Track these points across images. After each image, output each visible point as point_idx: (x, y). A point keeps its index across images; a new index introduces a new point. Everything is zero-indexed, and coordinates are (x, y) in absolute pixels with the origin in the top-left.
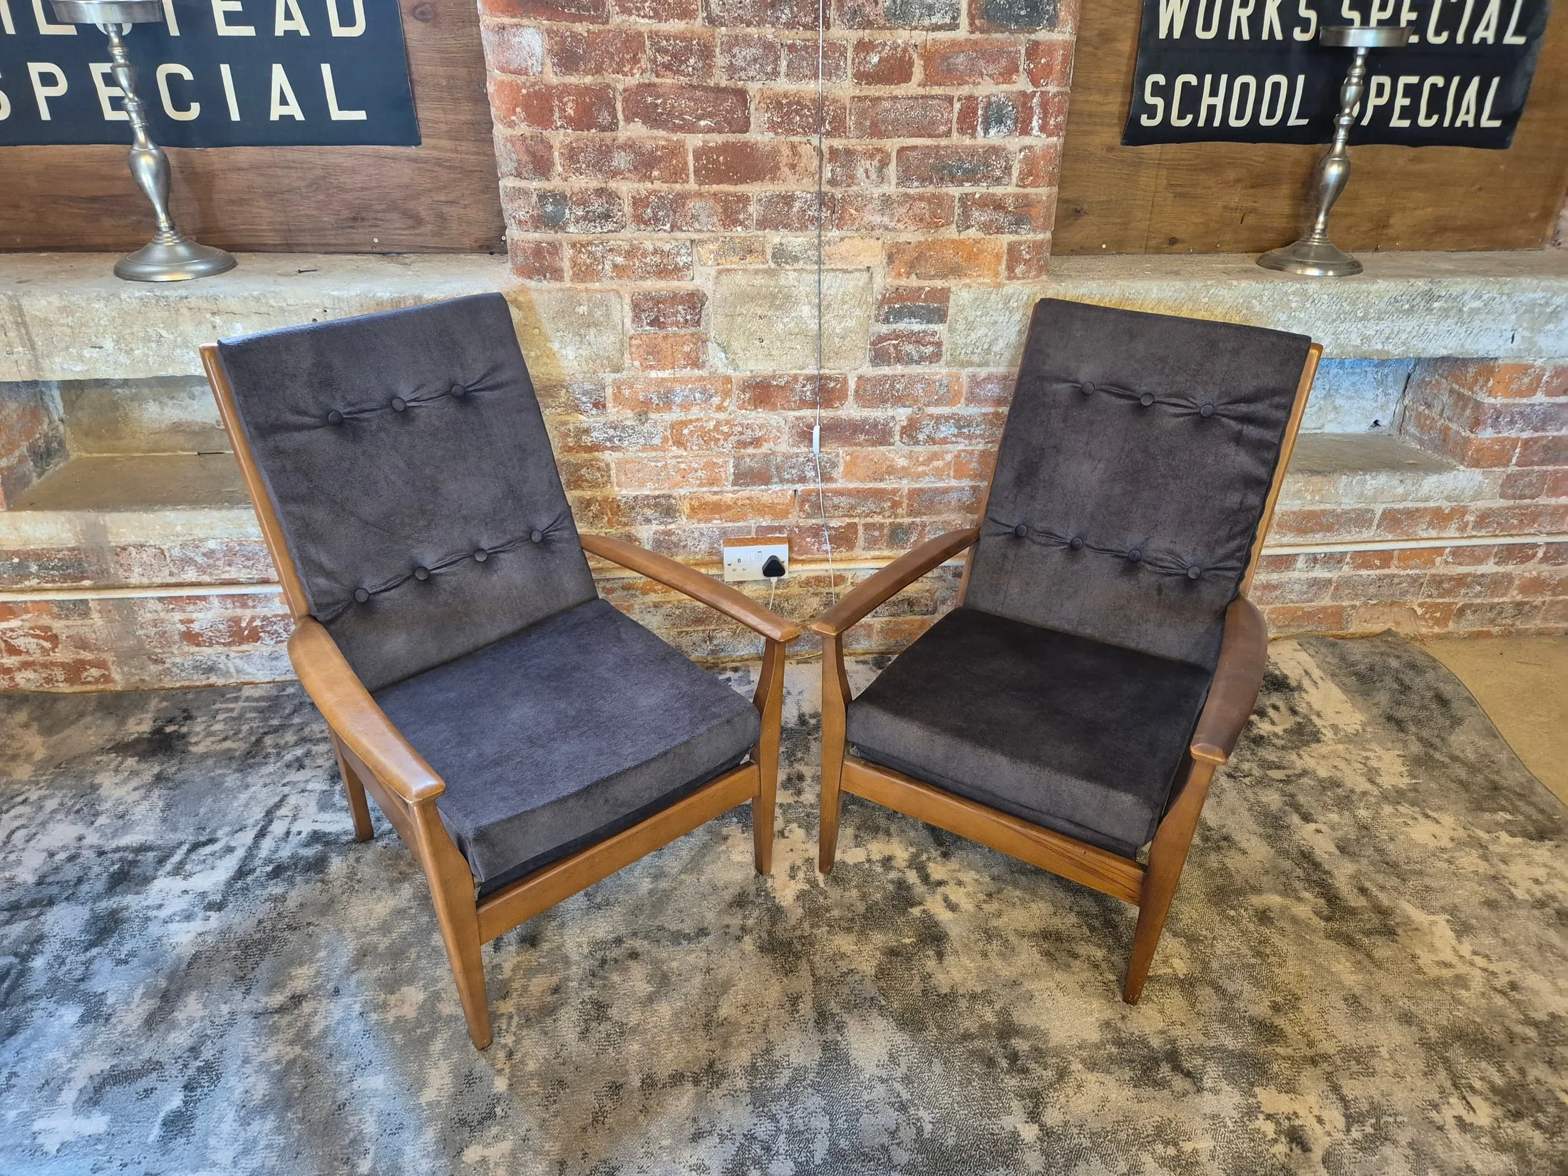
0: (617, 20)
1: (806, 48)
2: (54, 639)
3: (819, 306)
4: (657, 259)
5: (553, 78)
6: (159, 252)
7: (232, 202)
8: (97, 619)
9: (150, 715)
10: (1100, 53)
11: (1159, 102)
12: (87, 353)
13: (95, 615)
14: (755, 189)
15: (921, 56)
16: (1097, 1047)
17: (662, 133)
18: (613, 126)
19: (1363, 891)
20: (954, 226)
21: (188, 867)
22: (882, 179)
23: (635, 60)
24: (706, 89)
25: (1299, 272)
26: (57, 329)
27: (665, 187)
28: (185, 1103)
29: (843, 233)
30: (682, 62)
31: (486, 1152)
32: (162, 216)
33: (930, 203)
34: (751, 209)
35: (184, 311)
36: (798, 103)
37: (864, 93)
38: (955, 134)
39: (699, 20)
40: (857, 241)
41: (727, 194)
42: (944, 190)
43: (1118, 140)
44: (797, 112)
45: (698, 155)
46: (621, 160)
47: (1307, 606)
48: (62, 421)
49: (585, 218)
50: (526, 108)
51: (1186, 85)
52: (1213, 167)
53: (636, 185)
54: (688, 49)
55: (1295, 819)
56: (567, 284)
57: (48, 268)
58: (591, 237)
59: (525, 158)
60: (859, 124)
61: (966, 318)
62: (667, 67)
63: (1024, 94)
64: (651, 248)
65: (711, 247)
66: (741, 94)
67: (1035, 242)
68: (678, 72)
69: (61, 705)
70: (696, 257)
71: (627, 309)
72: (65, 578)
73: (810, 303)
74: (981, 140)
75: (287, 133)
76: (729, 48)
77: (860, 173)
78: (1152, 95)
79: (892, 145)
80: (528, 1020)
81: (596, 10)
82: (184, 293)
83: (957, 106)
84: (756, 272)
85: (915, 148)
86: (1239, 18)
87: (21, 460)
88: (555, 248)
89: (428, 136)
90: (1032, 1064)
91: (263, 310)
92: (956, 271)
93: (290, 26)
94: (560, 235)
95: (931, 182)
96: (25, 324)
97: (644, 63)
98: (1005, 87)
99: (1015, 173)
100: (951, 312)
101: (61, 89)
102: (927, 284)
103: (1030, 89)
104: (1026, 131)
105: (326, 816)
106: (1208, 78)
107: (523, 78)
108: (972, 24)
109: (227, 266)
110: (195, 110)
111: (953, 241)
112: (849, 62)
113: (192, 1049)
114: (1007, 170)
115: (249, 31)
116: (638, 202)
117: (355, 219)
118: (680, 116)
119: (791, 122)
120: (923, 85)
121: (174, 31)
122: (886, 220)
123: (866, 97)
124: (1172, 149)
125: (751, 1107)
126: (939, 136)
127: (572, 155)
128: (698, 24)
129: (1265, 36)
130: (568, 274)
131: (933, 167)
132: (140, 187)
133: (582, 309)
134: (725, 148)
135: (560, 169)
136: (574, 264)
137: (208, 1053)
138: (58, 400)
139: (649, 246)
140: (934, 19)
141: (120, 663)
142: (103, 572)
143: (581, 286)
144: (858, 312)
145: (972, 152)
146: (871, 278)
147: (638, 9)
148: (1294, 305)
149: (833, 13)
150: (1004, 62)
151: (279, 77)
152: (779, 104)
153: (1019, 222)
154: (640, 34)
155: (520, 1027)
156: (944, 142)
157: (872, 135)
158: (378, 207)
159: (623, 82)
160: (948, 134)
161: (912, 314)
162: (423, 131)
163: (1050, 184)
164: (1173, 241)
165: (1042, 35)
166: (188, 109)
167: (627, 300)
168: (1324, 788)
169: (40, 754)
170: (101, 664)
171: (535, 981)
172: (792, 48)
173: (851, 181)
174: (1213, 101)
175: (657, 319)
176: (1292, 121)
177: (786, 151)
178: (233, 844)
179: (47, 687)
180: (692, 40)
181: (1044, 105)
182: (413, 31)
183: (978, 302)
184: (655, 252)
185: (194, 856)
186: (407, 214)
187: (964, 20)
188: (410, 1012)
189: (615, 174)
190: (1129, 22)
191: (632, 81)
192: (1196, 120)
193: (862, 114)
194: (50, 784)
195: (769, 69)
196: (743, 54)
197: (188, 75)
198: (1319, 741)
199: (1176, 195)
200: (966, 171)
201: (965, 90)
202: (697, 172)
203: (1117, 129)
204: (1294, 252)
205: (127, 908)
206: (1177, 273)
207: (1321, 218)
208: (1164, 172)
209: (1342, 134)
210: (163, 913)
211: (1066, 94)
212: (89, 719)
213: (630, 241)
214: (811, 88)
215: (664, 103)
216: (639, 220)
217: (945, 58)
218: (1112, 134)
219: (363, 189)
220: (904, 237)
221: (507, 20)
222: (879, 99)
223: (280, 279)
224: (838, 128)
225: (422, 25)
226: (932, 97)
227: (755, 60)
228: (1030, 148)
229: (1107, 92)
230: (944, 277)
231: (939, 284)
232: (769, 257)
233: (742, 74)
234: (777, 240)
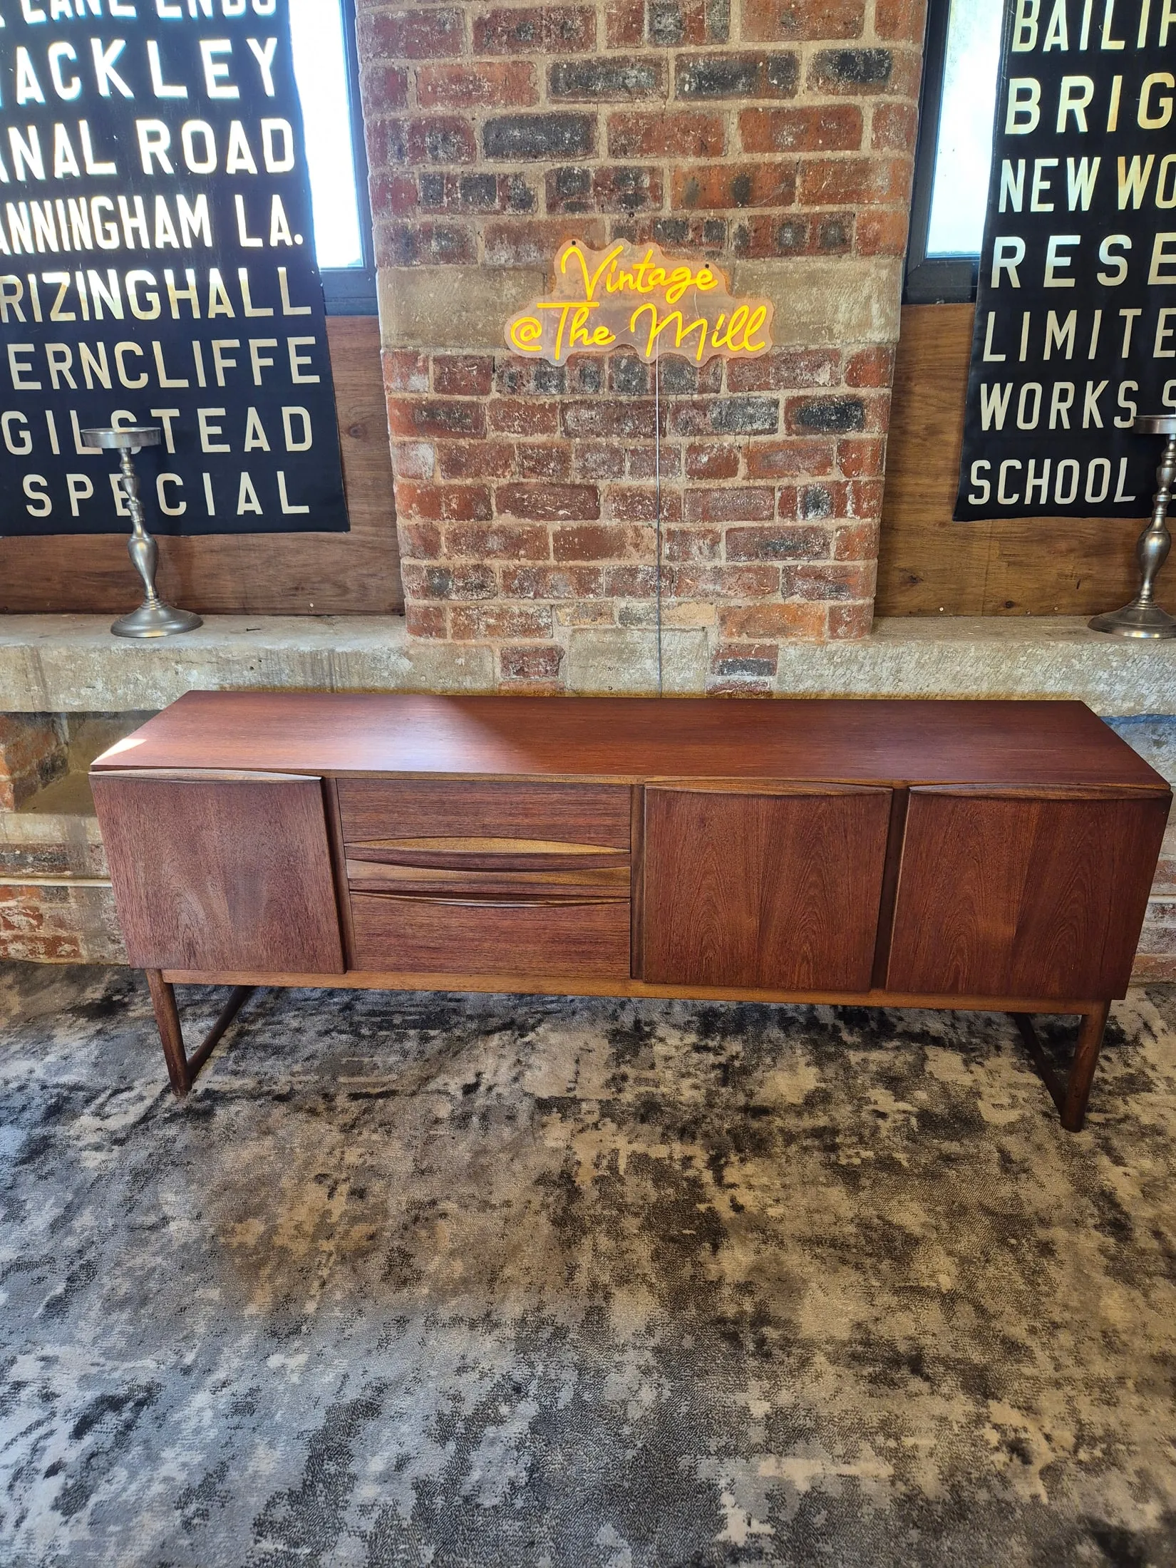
0: (492, 435)
1: (646, 452)
2: (40, 918)
3: (660, 659)
4: (523, 620)
5: (441, 480)
6: (145, 616)
7: (206, 576)
8: (73, 903)
9: (103, 986)
10: (928, 444)
11: (986, 484)
12: (83, 691)
13: (72, 900)
14: (604, 564)
15: (745, 456)
16: (844, 1344)
17: (528, 521)
18: (489, 516)
19: (1157, 1234)
20: (779, 593)
21: (107, 1109)
22: (714, 554)
23: (507, 465)
24: (563, 486)
25: (1126, 634)
26: (63, 673)
27: (530, 563)
28: (66, 1291)
29: (680, 599)
30: (544, 466)
31: (288, 1361)
32: (150, 588)
33: (756, 573)
34: (602, 580)
35: (156, 660)
36: (641, 495)
37: (697, 486)
38: (777, 518)
39: (558, 433)
40: (693, 606)
41: (581, 568)
42: (770, 563)
43: (950, 517)
44: (639, 502)
45: (557, 537)
46: (494, 543)
47: (1161, 958)
48: (67, 744)
49: (464, 588)
50: (420, 503)
51: (1010, 469)
52: (1045, 538)
53: (506, 562)
54: (549, 456)
55: (1105, 1161)
56: (449, 640)
57: (64, 626)
58: (469, 603)
59: (418, 542)
60: (692, 511)
61: (793, 671)
62: (532, 470)
63: (838, 483)
64: (517, 612)
65: (567, 610)
66: (593, 490)
67: (854, 607)
68: (541, 473)
69: (39, 973)
70: (555, 619)
71: (498, 660)
72: (52, 868)
73: (652, 657)
74: (800, 522)
75: (250, 524)
76: (582, 454)
77: (694, 550)
78: (978, 478)
79: (722, 527)
80: (344, 1258)
81: (476, 428)
82: (156, 646)
83: (778, 495)
84: (606, 631)
85: (742, 529)
86: (1059, 411)
87: (32, 773)
88: (439, 612)
89: (356, 524)
90: (776, 1351)
91: (214, 660)
92: (782, 631)
93: (256, 444)
94: (444, 602)
95: (757, 557)
96: (40, 669)
97: (513, 467)
98: (820, 478)
99: (833, 548)
100: (779, 665)
101: (88, 493)
102: (757, 642)
103: (844, 479)
104: (841, 513)
105: (218, 1078)
106: (1032, 463)
107: (419, 481)
108: (788, 428)
109: (197, 625)
110: (183, 506)
111: (779, 606)
112: (683, 461)
113: (79, 1251)
114: (826, 545)
115: (225, 448)
116: (507, 575)
117: (297, 589)
118: (543, 508)
119: (634, 510)
120: (747, 478)
121: (171, 449)
122: (718, 588)
123: (698, 489)
124: (1002, 524)
125: (513, 1353)
126: (761, 519)
127: (455, 539)
128: (557, 436)
129: (1086, 425)
130: (450, 631)
131: (758, 544)
132: (135, 565)
133: (461, 661)
134: (579, 532)
135: (445, 550)
136: (455, 624)
137: (91, 1255)
138: (66, 728)
139: (516, 610)
140: (755, 426)
141: (87, 941)
142: (81, 865)
143: (459, 642)
144: (695, 665)
145: (793, 532)
146: (706, 636)
147: (508, 427)
148: (1114, 664)
149: (668, 424)
150: (818, 458)
151: (246, 481)
152: (624, 497)
153: (839, 589)
154: (510, 446)
155: (336, 1263)
156: (767, 524)
157: (704, 519)
158: (315, 580)
159: (496, 483)
160: (771, 517)
161: (744, 667)
162: (352, 520)
163: (867, 558)
164: (1009, 605)
165: (852, 435)
166: (177, 506)
167: (498, 653)
168: (1144, 1135)
169: (16, 1010)
170: (73, 941)
171: (356, 1228)
172: (634, 452)
173: (687, 555)
174: (1038, 482)
175: (522, 669)
176: (1118, 498)
177: (630, 533)
178: (145, 1094)
179: (31, 958)
180: (552, 448)
181: (857, 492)
182: (348, 444)
183: (805, 658)
184: (521, 615)
185: (114, 1101)
186: (336, 584)
187: (781, 426)
188: (251, 1240)
189: (489, 553)
190: (955, 417)
191: (503, 482)
192: (1022, 498)
193: (695, 503)
194: (20, 1034)
195: (616, 469)
196: (593, 458)
197: (179, 481)
198: (1150, 1091)
199: (1010, 564)
200: (788, 548)
201: (785, 482)
202: (556, 551)
203: (949, 508)
204: (1121, 616)
205: (54, 1136)
206: (998, 634)
207: (1147, 585)
208: (997, 544)
209: (1160, 510)
210: (80, 1144)
211: (879, 482)
212: (58, 985)
213: (500, 606)
214: (650, 483)
215: (530, 497)
216: (508, 589)
217: (766, 456)
218: (944, 512)
219: (304, 565)
220: (733, 603)
221: (407, 439)
222: (709, 490)
223: (231, 636)
224: (675, 515)
225: (354, 440)
226: (756, 488)
227: (604, 463)
228: (845, 528)
229: (937, 476)
230: (772, 636)
231: (768, 641)
232: (617, 619)
233: (594, 474)
234: (623, 605)
